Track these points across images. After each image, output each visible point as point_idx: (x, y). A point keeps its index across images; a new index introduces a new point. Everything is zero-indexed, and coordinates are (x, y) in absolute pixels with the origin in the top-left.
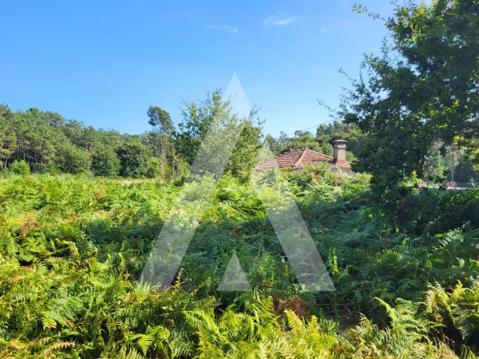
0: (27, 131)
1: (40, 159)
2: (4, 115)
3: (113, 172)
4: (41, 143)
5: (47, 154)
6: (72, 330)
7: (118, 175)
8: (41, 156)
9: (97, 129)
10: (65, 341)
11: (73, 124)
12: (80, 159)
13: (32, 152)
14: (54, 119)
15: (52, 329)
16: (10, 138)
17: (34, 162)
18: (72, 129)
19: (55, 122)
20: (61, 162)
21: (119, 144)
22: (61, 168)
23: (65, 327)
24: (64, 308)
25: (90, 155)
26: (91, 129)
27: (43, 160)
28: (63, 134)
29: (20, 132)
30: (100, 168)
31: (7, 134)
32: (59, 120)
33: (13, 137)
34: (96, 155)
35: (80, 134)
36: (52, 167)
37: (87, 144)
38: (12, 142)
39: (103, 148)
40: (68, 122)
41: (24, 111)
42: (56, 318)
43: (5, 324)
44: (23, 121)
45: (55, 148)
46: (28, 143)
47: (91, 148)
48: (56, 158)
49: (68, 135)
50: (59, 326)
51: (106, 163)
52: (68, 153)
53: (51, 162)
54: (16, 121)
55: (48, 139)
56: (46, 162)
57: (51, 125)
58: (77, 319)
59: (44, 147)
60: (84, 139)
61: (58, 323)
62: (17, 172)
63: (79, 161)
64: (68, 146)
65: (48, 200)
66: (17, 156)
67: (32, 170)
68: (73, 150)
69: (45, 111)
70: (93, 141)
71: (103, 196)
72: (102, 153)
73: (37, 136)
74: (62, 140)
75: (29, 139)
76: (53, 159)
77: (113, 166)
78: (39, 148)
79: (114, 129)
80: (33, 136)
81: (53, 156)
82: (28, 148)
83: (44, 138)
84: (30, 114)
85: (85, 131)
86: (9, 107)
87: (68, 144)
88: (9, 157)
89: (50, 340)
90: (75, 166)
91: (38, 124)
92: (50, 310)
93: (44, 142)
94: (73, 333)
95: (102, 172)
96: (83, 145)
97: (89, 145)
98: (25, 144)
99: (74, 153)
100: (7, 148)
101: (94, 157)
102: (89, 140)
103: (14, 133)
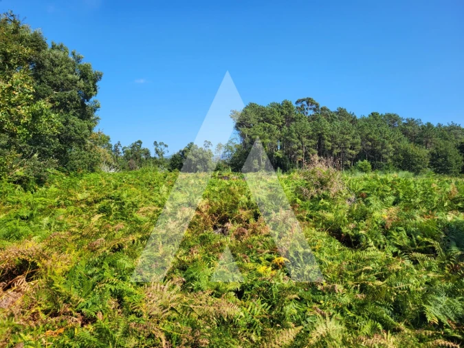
0: (369, 134)
1: (380, 157)
2: (351, 122)
3: (455, 169)
4: (381, 143)
5: (386, 153)
6: (455, 332)
7: (460, 173)
8: (381, 155)
9: (435, 125)
10: (448, 341)
11: (411, 122)
12: (418, 157)
13: (373, 152)
14: (392, 119)
15: (434, 324)
16: (356, 140)
17: (375, 160)
18: (410, 128)
19: (393, 122)
20: (399, 160)
21: (461, 139)
22: (399, 167)
23: (447, 327)
24: (444, 307)
25: (428, 152)
26: (429, 125)
27: (383, 158)
28: (400, 133)
29: (364, 135)
30: (439, 165)
31: (354, 138)
32: (397, 120)
33: (358, 140)
34: (435, 152)
35: (417, 132)
36: (391, 165)
37: (424, 141)
38: (357, 143)
39: (442, 144)
40: (405, 121)
41: (367, 116)
42: (437, 315)
43: (391, 306)
44: (366, 125)
45: (393, 147)
46: (370, 144)
47: (428, 145)
48: (395, 157)
49: (405, 133)
50: (441, 323)
51: (446, 159)
52: (406, 151)
53: (389, 161)
54: (360, 125)
55: (387, 139)
56: (386, 160)
57: (390, 126)
58: (458, 321)
59: (383, 146)
60: (421, 136)
61: (439, 320)
62: (361, 170)
63: (417, 159)
64: (405, 144)
65: (401, 197)
66: (361, 156)
67: (373, 168)
68: (411, 148)
69: (384, 114)
70: (431, 138)
71: (456, 196)
72: (442, 149)
73: (377, 137)
74: (400, 139)
75: (371, 140)
76: (391, 157)
77: (453, 162)
78: (379, 147)
79: (455, 122)
80: (374, 137)
81: (392, 155)
82: (370, 148)
83: (384, 138)
84: (372, 118)
85: (423, 129)
86: (355, 114)
87: (406, 142)
88: (354, 157)
89: (432, 334)
90: (413, 164)
91: (378, 126)
92: (431, 305)
93: (384, 142)
94: (455, 335)
95: (441, 170)
96: (420, 143)
97: (427, 142)
98: (367, 145)
99: (412, 151)
100: (354, 149)
101: (433, 154)
102: (427, 137)
103: (359, 137)
